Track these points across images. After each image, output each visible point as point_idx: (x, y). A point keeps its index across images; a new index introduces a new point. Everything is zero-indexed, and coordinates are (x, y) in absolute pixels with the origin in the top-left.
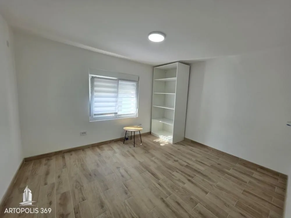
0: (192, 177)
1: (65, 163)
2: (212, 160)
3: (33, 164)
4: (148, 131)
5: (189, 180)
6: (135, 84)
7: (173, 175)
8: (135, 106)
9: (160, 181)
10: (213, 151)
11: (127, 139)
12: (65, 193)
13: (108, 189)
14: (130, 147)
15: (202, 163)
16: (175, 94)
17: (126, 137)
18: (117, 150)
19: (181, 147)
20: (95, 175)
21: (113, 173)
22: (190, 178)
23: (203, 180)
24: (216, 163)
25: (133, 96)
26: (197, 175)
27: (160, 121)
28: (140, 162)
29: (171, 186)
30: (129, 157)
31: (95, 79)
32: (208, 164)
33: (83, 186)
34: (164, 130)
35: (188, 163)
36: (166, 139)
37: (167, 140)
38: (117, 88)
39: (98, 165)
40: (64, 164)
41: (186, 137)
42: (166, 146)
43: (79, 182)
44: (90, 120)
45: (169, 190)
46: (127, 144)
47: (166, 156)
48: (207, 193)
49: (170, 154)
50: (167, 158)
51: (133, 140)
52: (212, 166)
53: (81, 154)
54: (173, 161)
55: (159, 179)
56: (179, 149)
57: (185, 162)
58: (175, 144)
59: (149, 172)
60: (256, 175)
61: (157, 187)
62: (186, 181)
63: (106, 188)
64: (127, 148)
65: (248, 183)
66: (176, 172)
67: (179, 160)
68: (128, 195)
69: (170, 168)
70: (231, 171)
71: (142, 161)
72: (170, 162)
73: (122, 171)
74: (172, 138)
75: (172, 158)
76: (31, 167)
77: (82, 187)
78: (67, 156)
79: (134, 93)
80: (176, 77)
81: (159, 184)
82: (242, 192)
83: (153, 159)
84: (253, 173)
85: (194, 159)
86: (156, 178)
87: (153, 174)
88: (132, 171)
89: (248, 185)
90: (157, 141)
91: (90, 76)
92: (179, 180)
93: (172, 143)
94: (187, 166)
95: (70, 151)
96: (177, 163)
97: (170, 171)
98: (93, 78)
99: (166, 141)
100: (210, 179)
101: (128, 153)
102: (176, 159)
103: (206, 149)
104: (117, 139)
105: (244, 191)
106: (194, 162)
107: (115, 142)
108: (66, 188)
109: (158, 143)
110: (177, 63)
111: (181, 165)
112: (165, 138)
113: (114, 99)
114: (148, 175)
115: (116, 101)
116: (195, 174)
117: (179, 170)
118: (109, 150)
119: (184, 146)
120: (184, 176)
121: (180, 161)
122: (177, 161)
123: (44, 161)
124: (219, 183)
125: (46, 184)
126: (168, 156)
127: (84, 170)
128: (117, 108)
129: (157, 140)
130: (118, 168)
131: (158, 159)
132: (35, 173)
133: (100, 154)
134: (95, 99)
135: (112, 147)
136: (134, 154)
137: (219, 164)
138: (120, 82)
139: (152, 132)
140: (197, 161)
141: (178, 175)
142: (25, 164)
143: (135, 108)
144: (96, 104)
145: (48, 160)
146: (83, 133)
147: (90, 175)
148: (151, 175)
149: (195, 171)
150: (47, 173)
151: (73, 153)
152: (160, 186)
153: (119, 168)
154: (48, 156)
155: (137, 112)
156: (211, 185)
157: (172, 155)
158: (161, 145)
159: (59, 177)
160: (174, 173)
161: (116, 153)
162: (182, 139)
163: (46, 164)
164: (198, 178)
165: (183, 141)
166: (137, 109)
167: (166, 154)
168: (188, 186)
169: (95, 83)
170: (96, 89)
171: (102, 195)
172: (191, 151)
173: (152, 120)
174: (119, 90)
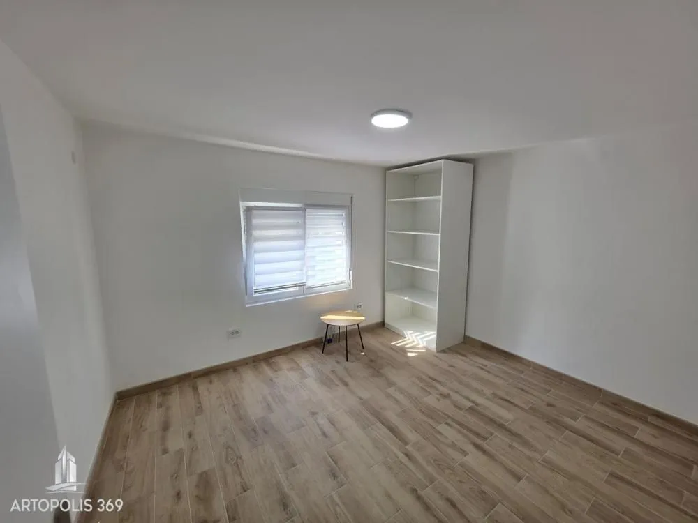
0: (485, 439)
1: (200, 403)
2: (532, 394)
3: (134, 404)
4: (379, 320)
5: (477, 446)
6: (343, 213)
7: (440, 433)
8: (345, 265)
9: (407, 447)
10: (535, 371)
11: (330, 341)
12: (205, 472)
13: (294, 465)
14: (338, 362)
15: (506, 400)
16: (440, 234)
17: (328, 337)
18: (309, 371)
19: (458, 361)
20: (265, 432)
21: (303, 426)
22: (479, 441)
23: (510, 446)
24: (543, 400)
25: (340, 243)
26: (496, 434)
27: (406, 298)
28: (361, 399)
29: (435, 460)
30: (338, 385)
31: (255, 212)
32: (523, 405)
33: (240, 458)
34: (415, 316)
35: (473, 402)
36: (420, 340)
37: (422, 341)
38: (303, 226)
39: (269, 407)
40: (198, 405)
41: (469, 334)
42: (421, 357)
43: (231, 448)
44: (248, 304)
45: (430, 469)
46: (330, 353)
47: (421, 384)
48: (519, 479)
49: (430, 378)
50: (422, 388)
51: (343, 343)
52: (533, 410)
53: (233, 381)
54: (438, 396)
55: (406, 443)
56: (452, 366)
57: (467, 398)
58: (443, 351)
59: (383, 423)
60: (644, 433)
61: (401, 463)
62: (469, 448)
63: (290, 463)
64: (331, 364)
65: (622, 453)
66: (446, 423)
67: (452, 394)
68: (339, 479)
69: (431, 413)
70: (581, 424)
71: (365, 395)
72: (431, 400)
73: (323, 421)
74: (435, 336)
75: (437, 389)
76: (130, 411)
77: (239, 461)
78: (202, 386)
79: (341, 233)
80: (440, 195)
81: (407, 455)
82: (605, 478)
83: (391, 390)
84: (636, 429)
85: (487, 391)
86: (399, 439)
87: (393, 430)
88: (346, 421)
89: (622, 459)
90: (398, 345)
91: (243, 204)
92: (453, 446)
93: (435, 350)
94: (472, 410)
95: (207, 373)
96: (447, 402)
97: (431, 422)
98: (248, 209)
99: (421, 346)
100: (526, 443)
101: (332, 377)
102: (445, 390)
103: (518, 366)
104: (306, 342)
105: (613, 475)
106: (488, 399)
107: (303, 348)
108: (208, 461)
109: (403, 350)
110: (442, 161)
111: (456, 406)
112: (419, 337)
113: (297, 254)
114: (381, 432)
115: (302, 258)
116: (491, 429)
117: (453, 420)
118: (292, 369)
119: (464, 358)
120: (465, 436)
121: (455, 397)
122: (447, 396)
123: (156, 397)
124: (549, 454)
125: (165, 451)
126: (428, 383)
127: (240, 419)
128: (304, 272)
129: (399, 343)
130: (313, 414)
131: (402, 391)
132: (142, 426)
133: (272, 381)
134: (257, 256)
135: (296, 362)
136: (348, 379)
137: (549, 405)
138: (309, 212)
139: (386, 321)
140: (495, 395)
141: (449, 433)
142: (119, 404)
143: (344, 269)
144: (258, 268)
145: (164, 394)
146: (233, 333)
147: (254, 430)
148: (388, 432)
149: (491, 421)
150: (166, 427)
151: (214, 377)
152: (410, 459)
153: (316, 413)
154: (163, 386)
155: (351, 278)
156: (530, 459)
157: (434, 380)
158: (409, 354)
159: (190, 435)
160: (442, 428)
161: (306, 378)
162: (460, 339)
163: (160, 405)
164: (498, 440)
165: (462, 343)
166: (351, 272)
167: (421, 380)
168: (474, 460)
169: (255, 221)
170: (256, 233)
171: (282, 478)
172: (482, 369)
173: (386, 293)
174: (308, 231)
